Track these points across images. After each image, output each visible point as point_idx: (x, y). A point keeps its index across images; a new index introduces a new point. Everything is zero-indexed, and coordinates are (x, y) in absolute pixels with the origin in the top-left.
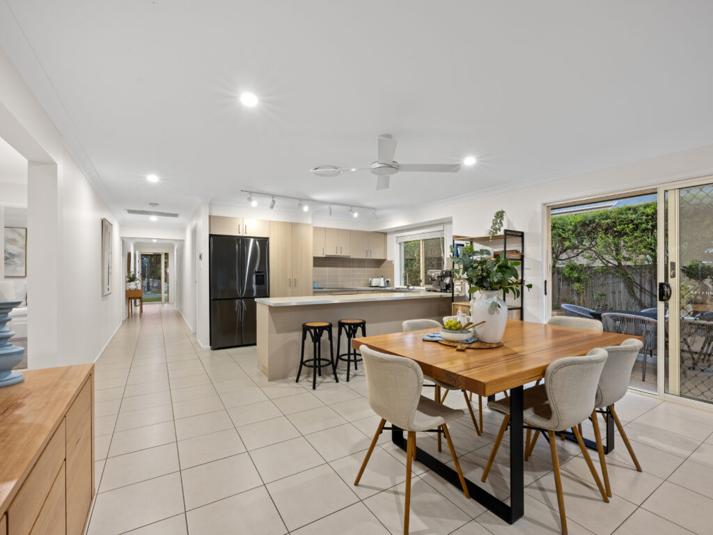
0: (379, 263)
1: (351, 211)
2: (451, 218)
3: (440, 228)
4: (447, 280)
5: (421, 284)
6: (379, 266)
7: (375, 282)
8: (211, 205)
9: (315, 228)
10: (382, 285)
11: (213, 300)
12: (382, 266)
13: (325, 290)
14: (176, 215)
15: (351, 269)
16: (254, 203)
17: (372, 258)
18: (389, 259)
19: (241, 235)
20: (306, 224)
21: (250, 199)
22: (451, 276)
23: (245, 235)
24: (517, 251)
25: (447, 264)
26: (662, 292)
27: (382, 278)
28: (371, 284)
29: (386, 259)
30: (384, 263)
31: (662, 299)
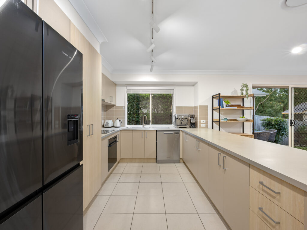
0: (106, 108)
3: (172, 88)
6: (106, 111)
10: (119, 125)
17: (112, 103)
18: (118, 105)
24: (241, 105)
25: (176, 110)
26: (291, 123)
27: (118, 120)
28: (107, 125)
29: (115, 105)
30: (112, 108)
31: (291, 125)
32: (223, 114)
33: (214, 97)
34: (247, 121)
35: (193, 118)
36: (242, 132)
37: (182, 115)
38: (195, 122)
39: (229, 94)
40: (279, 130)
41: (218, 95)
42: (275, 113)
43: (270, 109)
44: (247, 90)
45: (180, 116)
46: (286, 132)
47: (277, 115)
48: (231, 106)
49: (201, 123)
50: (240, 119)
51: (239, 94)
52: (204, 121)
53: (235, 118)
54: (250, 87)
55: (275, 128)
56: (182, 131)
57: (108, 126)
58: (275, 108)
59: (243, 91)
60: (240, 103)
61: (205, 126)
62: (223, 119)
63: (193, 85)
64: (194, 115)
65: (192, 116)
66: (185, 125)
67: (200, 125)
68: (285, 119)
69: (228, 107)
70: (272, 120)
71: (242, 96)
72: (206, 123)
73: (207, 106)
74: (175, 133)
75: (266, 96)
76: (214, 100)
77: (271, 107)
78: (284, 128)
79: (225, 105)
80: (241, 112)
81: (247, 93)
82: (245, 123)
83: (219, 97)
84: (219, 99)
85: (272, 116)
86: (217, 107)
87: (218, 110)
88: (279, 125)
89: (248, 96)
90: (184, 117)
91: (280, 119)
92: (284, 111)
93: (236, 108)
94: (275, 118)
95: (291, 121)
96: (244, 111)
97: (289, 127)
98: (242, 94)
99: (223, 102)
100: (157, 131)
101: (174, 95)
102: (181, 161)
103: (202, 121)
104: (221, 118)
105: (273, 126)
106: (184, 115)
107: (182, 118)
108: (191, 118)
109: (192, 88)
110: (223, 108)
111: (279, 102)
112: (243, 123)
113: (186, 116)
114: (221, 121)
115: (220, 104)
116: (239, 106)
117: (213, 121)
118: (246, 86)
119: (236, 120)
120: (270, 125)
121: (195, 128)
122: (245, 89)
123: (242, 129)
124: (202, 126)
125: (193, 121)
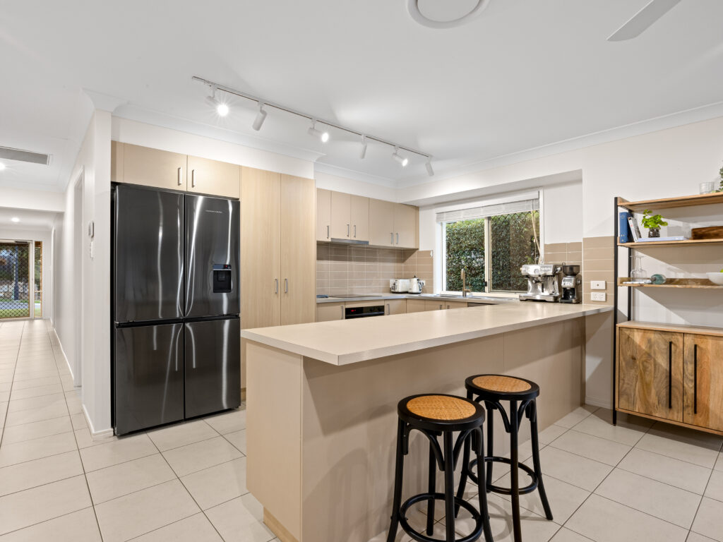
0: (403, 255)
1: (395, 154)
2: (580, 171)
3: (533, 195)
4: (568, 283)
5: (487, 289)
6: (403, 261)
7: (402, 285)
8: (116, 118)
9: (319, 190)
10: (415, 289)
11: (120, 326)
12: (407, 261)
13: (330, 299)
14: (42, 159)
15: (365, 264)
16: (223, 110)
17: (397, 246)
18: (422, 248)
19: (183, 188)
20: (305, 180)
21: (212, 99)
22: (574, 274)
23: (191, 190)
25: (545, 255)
27: (415, 280)
28: (394, 289)
29: (418, 249)
30: (412, 256)
38: (574, 286)
49: (590, 290)
52: (601, 285)
57: (396, 291)
61: (604, 299)
65: (571, 268)
67: (589, 297)
69: (656, 236)
72: (610, 290)
103: (594, 284)
108: (567, 274)
110: (629, 240)
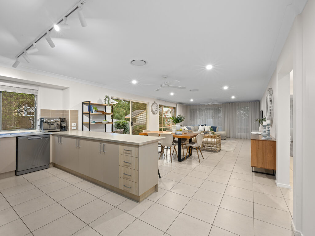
24: (104, 111)
25: (41, 114)
26: (131, 124)
31: (131, 125)
32: (93, 118)
33: (84, 103)
34: (109, 123)
35: (64, 121)
36: (104, 131)
37: (51, 119)
38: (65, 125)
39: (96, 102)
40: (125, 129)
41: (89, 102)
42: (120, 117)
43: (117, 114)
44: (109, 101)
45: (49, 119)
46: (127, 130)
47: (121, 119)
48: (98, 111)
49: (72, 126)
50: (104, 121)
51: (104, 103)
52: (75, 124)
53: (100, 121)
54: (110, 98)
55: (122, 128)
56: (52, 135)
58: (120, 113)
59: (106, 101)
60: (103, 109)
61: (76, 129)
62: (91, 122)
63: (63, 90)
64: (65, 119)
65: (62, 119)
66: (55, 128)
67: (71, 128)
68: (127, 122)
69: (96, 112)
70: (120, 122)
71: (105, 104)
72: (77, 126)
73: (78, 111)
74: (44, 138)
75: (116, 104)
76: (84, 106)
77: (118, 112)
78: (127, 128)
79: (93, 110)
80: (104, 116)
81: (108, 103)
82: (107, 125)
83: (89, 104)
84: (89, 105)
85: (119, 119)
86: (87, 112)
87: (89, 115)
88: (125, 125)
89: (109, 104)
90: (54, 120)
91: (125, 121)
92: (126, 116)
93: (101, 113)
94: (121, 121)
95: (131, 122)
96: (106, 115)
97: (130, 126)
98: (106, 103)
99: (93, 108)
100: (17, 137)
101: (39, 97)
102: (51, 165)
103: (73, 124)
104: (90, 121)
105: (121, 126)
106: (53, 119)
107: (52, 122)
108: (61, 122)
109: (61, 92)
110: (92, 113)
111: (123, 109)
112: (106, 124)
113: (56, 120)
114: (91, 123)
115: (90, 109)
116: (103, 112)
117: (83, 124)
118: (108, 98)
119: (101, 123)
120: (119, 126)
121: (66, 131)
122: (107, 99)
123: (104, 129)
124: (73, 129)
125: (63, 125)
